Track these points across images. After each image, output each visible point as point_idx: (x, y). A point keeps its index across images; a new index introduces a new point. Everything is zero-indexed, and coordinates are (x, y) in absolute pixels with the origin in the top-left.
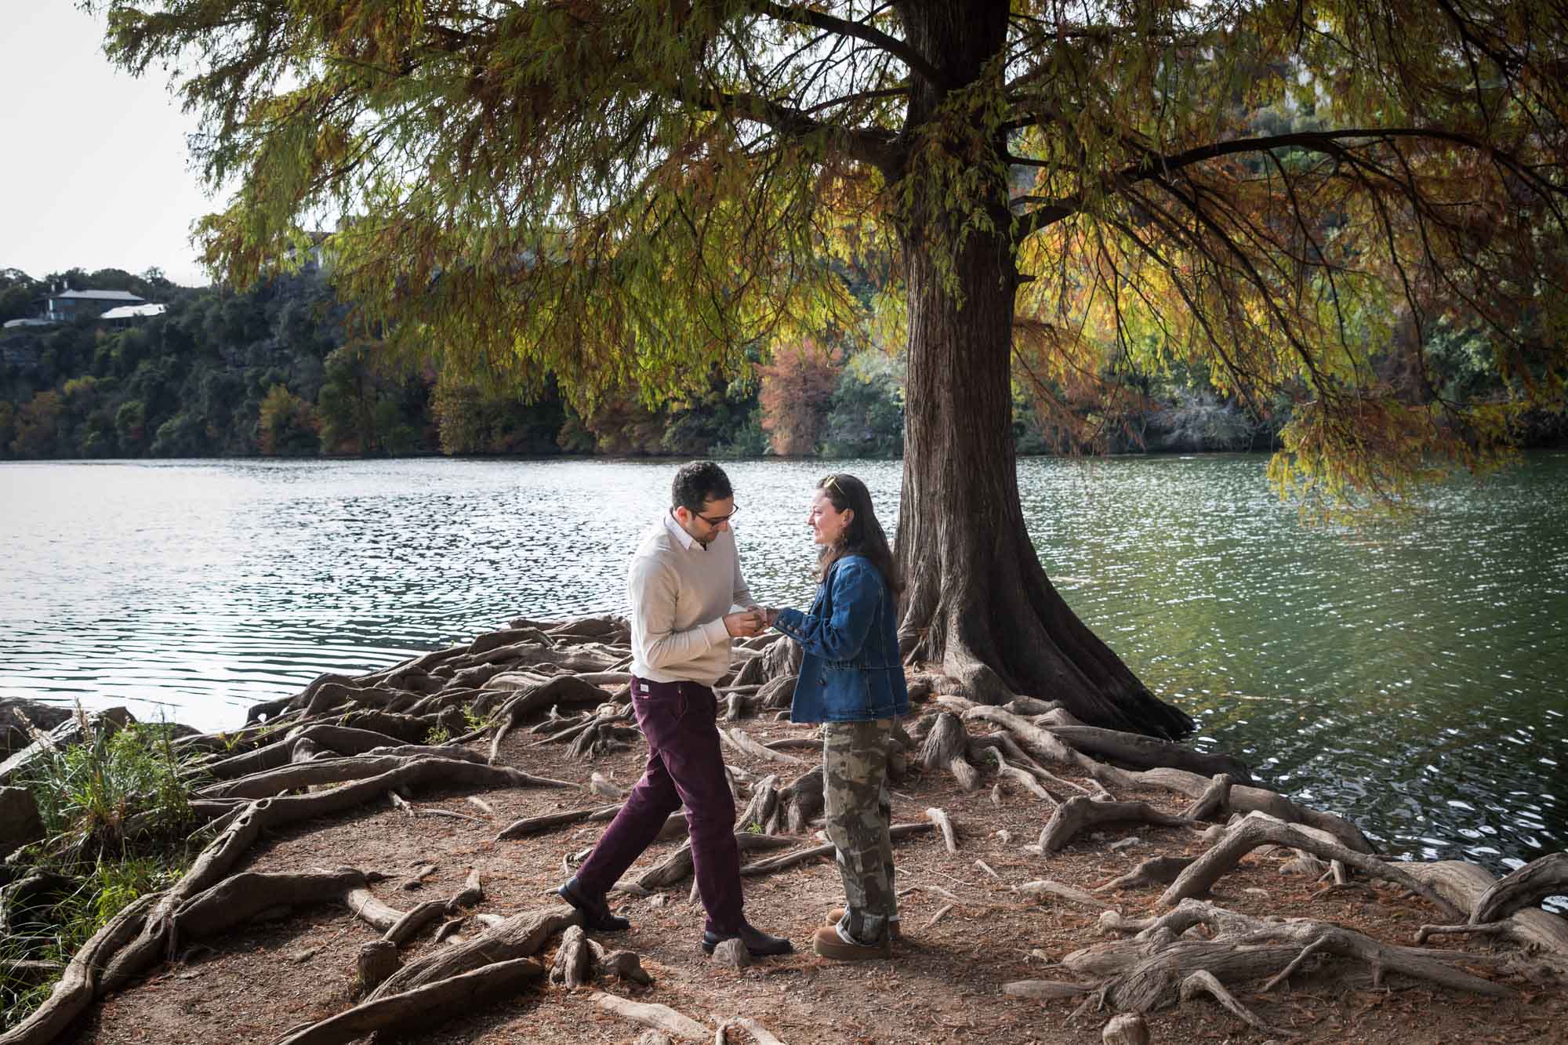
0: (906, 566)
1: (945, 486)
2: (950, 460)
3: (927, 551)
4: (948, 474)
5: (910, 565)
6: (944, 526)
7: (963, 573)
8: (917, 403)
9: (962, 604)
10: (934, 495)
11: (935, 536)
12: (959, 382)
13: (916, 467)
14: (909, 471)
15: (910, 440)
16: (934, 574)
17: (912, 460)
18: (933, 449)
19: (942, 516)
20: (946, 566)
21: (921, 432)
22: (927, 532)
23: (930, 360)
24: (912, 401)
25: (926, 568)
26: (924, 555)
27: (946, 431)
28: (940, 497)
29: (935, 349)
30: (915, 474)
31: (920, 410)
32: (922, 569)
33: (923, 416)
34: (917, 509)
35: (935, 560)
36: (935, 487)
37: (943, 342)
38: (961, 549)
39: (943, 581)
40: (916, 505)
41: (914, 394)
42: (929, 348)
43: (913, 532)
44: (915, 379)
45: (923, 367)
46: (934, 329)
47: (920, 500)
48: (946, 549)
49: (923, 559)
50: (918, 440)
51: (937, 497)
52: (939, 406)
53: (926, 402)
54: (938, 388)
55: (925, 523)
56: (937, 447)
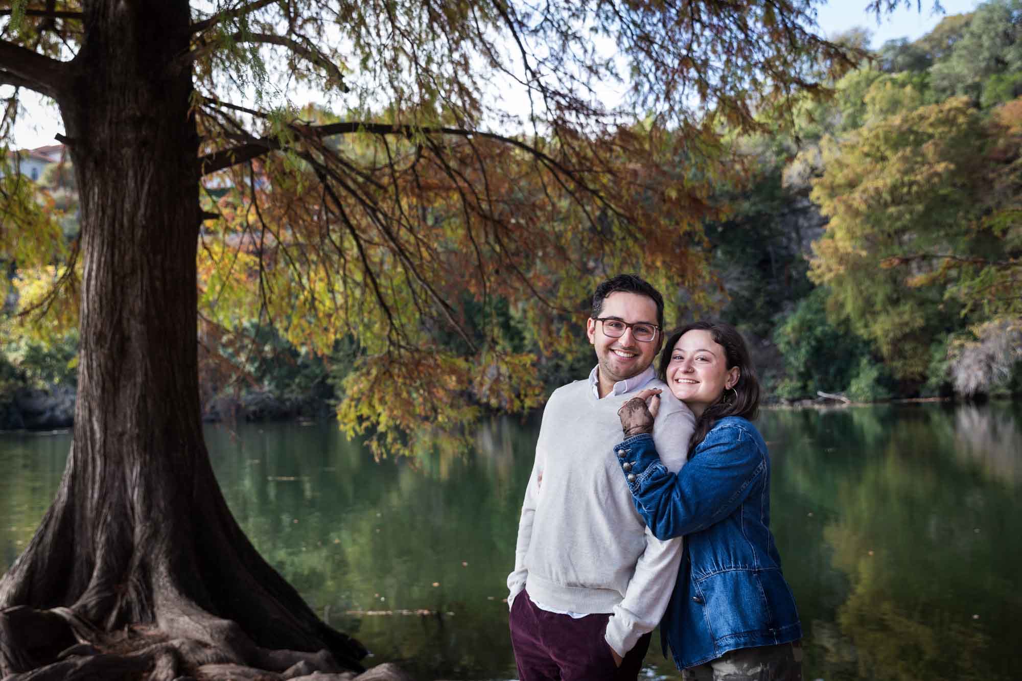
0: (83, 517)
1: (138, 424)
2: (143, 397)
3: (113, 497)
4: (141, 412)
5: (90, 514)
6: (137, 470)
7: (166, 518)
8: (100, 338)
9: (169, 553)
10: (122, 434)
11: (124, 480)
12: (153, 312)
13: (99, 405)
14: (87, 411)
15: (91, 377)
16: (125, 523)
17: (93, 398)
18: (121, 385)
19: (134, 458)
20: (143, 512)
21: (106, 367)
22: (113, 477)
23: (118, 289)
24: (94, 334)
25: (115, 518)
26: (111, 504)
27: (138, 365)
28: (131, 438)
29: (124, 277)
30: (96, 412)
31: (106, 343)
32: (109, 518)
33: (110, 349)
34: (99, 451)
35: (125, 507)
36: (124, 426)
37: (134, 272)
38: (161, 492)
39: (138, 530)
40: (97, 446)
41: (96, 326)
42: (116, 277)
43: (94, 478)
44: (98, 310)
45: (109, 297)
46: (122, 257)
47: (105, 441)
48: (141, 494)
49: (110, 508)
50: (102, 375)
51: (126, 437)
52: (129, 339)
53: (113, 334)
54: (128, 320)
55: (110, 466)
56: (125, 383)
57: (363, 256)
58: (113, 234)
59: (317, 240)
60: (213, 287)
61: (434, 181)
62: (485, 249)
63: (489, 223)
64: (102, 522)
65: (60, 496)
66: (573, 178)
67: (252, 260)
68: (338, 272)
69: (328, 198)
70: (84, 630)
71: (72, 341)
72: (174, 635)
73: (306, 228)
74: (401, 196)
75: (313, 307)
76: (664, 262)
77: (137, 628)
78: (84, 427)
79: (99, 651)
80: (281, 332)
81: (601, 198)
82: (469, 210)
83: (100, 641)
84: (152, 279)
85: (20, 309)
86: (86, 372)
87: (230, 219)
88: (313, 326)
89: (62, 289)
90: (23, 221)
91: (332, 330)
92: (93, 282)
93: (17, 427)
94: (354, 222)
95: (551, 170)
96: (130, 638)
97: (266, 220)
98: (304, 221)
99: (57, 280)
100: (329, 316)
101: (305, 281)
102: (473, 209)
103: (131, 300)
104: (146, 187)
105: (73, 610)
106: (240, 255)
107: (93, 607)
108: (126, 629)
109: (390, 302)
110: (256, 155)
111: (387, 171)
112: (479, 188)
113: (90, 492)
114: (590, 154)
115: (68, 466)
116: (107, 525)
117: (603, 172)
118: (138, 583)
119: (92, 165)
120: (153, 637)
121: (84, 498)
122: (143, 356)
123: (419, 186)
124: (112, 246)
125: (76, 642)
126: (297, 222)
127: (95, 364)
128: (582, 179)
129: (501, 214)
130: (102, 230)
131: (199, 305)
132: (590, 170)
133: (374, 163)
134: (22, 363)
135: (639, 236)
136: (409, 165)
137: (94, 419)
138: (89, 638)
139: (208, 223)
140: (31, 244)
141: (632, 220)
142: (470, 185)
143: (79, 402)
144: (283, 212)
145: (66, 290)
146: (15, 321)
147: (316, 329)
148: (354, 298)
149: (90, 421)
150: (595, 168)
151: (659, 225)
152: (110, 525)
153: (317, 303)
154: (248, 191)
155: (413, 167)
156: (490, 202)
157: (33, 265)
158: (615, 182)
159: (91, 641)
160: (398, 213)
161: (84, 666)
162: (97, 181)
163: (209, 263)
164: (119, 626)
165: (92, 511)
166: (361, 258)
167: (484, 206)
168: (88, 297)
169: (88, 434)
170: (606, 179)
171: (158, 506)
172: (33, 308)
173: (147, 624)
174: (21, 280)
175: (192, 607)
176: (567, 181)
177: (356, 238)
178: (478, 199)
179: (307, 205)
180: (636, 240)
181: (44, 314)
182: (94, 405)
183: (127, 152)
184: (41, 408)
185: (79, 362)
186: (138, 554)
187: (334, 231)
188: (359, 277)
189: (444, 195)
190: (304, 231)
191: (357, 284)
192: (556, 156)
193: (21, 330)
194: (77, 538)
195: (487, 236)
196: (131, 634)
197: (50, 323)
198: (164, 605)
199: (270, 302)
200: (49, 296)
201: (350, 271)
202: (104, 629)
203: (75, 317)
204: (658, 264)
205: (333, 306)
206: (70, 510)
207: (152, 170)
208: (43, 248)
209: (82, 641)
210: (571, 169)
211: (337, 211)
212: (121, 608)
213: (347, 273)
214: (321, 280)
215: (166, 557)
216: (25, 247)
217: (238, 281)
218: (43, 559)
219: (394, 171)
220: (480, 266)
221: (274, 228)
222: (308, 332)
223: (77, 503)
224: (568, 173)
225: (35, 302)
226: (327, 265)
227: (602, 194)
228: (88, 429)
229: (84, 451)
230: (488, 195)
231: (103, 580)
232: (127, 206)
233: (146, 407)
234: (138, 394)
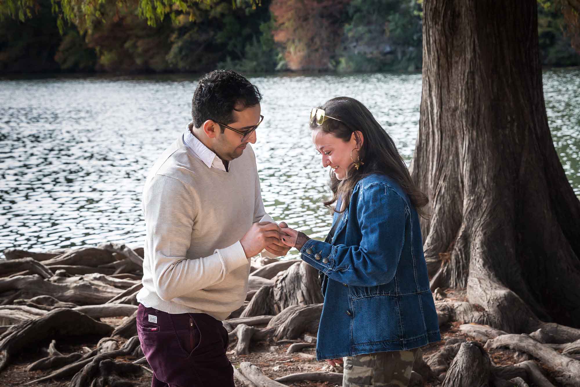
1: (467, 101)
2: (472, 74)
3: (448, 171)
4: (470, 88)
5: (430, 186)
6: (466, 143)
7: (487, 194)
9: (486, 226)
10: (455, 109)
11: (457, 154)
13: (435, 80)
14: (428, 85)
16: (457, 196)
18: (453, 61)
19: (464, 134)
20: (469, 186)
21: (440, 43)
22: (448, 151)
24: (431, 10)
25: (447, 189)
26: (445, 176)
27: (468, 41)
28: (461, 112)
30: (434, 87)
31: (439, 19)
32: (443, 190)
33: (443, 25)
34: (437, 127)
35: (457, 180)
36: (457, 102)
39: (466, 202)
40: (436, 121)
43: (433, 151)
47: (440, 118)
49: (444, 180)
51: (458, 113)
52: (459, 15)
55: (446, 140)
56: (457, 59)
64: (437, 193)
78: (426, 102)
113: (430, 164)
118: (459, 253)
121: (427, 170)
127: (431, 41)
137: (433, 94)
149: (430, 96)
165: (431, 182)
169: (429, 108)
171: (482, 182)
186: (463, 226)
228: (429, 104)
229: (427, 126)
233: (474, 83)
234: (467, 71)
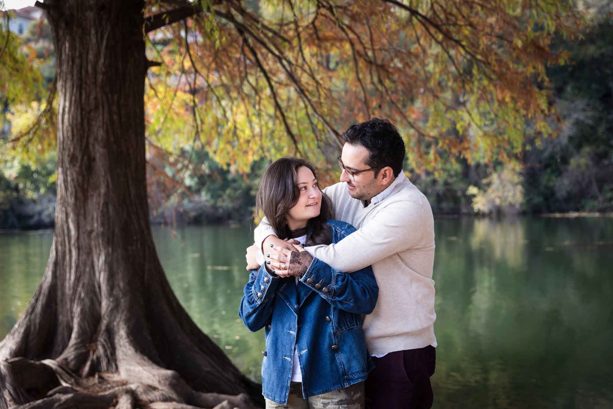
0: (63, 294)
1: (103, 225)
2: (106, 204)
3: (85, 279)
4: (105, 214)
5: (68, 291)
6: (102, 258)
7: (124, 295)
8: (73, 159)
10: (91, 232)
11: (93, 267)
12: (112, 139)
13: (73, 210)
14: (64, 214)
15: (66, 189)
16: (95, 299)
17: (68, 204)
18: (89, 194)
19: (100, 250)
20: (107, 290)
21: (78, 181)
22: (85, 265)
23: (85, 121)
24: (68, 156)
25: (86, 294)
26: (84, 284)
27: (102, 179)
28: (98, 234)
29: (89, 112)
30: (71, 215)
31: (77, 162)
32: (83, 295)
33: (81, 167)
34: (74, 245)
35: (94, 286)
36: (92, 225)
37: (97, 108)
38: (120, 275)
39: (105, 303)
40: (73, 241)
41: (69, 150)
42: (84, 113)
43: (70, 265)
44: (71, 138)
45: (78, 127)
46: (88, 97)
47: (78, 238)
48: (106, 277)
49: (83, 287)
50: (75, 187)
51: (94, 234)
52: (94, 159)
53: (83, 157)
54: (93, 145)
55: (82, 256)
56: (92, 193)
57: (274, 95)
58: (80, 79)
59: (238, 81)
60: (158, 119)
61: (329, 34)
62: (369, 87)
63: (374, 68)
64: (77, 297)
65: (46, 278)
66: (441, 31)
67: (188, 97)
68: (254, 107)
69: (246, 49)
70: (66, 376)
71: (51, 161)
72: (132, 381)
73: (230, 72)
74: (303, 47)
75: (235, 134)
76: (513, 98)
77: (105, 375)
78: (62, 226)
79: (77, 391)
80: (211, 154)
81: (463, 47)
82: (357, 57)
83: (78, 384)
84: (110, 113)
85: (13, 137)
86: (63, 185)
87: (170, 65)
88: (235, 149)
89: (44, 121)
90: (12, 68)
91: (250, 153)
92: (66, 116)
93: (13, 227)
94: (266, 68)
95: (424, 25)
96: (100, 382)
97: (199, 66)
98: (228, 66)
99: (40, 113)
100: (248, 142)
101: (229, 114)
102: (360, 56)
103: (95, 129)
104: (105, 42)
105: (58, 362)
106: (179, 94)
107: (72, 360)
108: (97, 376)
109: (295, 131)
110: (191, 15)
111: (292, 26)
112: (366, 39)
113: (68, 275)
114: (455, 11)
115: (51, 255)
116: (81, 300)
117: (466, 25)
118: (105, 343)
119: (63, 25)
120: (116, 382)
121: (64, 280)
122: (105, 172)
123: (318, 38)
124: (80, 88)
125: (60, 384)
126: (222, 68)
127: (69, 179)
128: (448, 31)
129: (383, 60)
130: (73, 76)
131: (147, 134)
132: (455, 24)
133: (282, 20)
134: (16, 178)
135: (493, 77)
136: (310, 20)
137: (70, 220)
138: (70, 382)
139: (154, 69)
140: (20, 86)
141: (488, 64)
142: (359, 37)
143: (58, 207)
144: (211, 59)
145: (47, 122)
146: (9, 145)
147: (238, 152)
148: (268, 128)
149: (67, 222)
150: (459, 23)
151: (508, 68)
152: (83, 300)
153: (238, 132)
154: (184, 43)
155: (313, 23)
156: (374, 50)
157: (21, 102)
158: (473, 34)
159: (71, 384)
160: (300, 61)
161: (67, 401)
162: (68, 38)
163: (155, 100)
164: (91, 373)
165: (70, 289)
166: (272, 96)
167: (370, 53)
168: (63, 128)
169: (66, 232)
170: (467, 31)
171: (119, 286)
172: (22, 136)
173: (112, 373)
174: (13, 114)
175: (144, 360)
176: (436, 33)
177: (268, 79)
178: (365, 48)
179: (230, 54)
180: (490, 79)
181: (30, 140)
182: (70, 210)
183: (90, 15)
184: (31, 213)
185: (58, 177)
186: (104, 322)
187: (251, 74)
188: (271, 110)
189: (338, 44)
190: (227, 74)
191: (270, 117)
192: (427, 13)
193: (13, 153)
194: (60, 309)
195: (372, 78)
196: (100, 380)
197: (35, 147)
198: (123, 359)
199: (202, 131)
200: (34, 126)
201: (264, 106)
202: (80, 376)
203: (53, 142)
204: (507, 99)
205: (251, 134)
206: (53, 289)
207: (109, 28)
208: (28, 90)
209: (64, 384)
210: (440, 23)
211: (253, 58)
212: (93, 361)
213: (262, 108)
214: (242, 113)
215: (125, 324)
216: (15, 88)
217: (178, 114)
218: (35, 325)
219: (297, 26)
220: (366, 103)
221: (204, 72)
222: (231, 154)
223: (59, 283)
224: (437, 27)
225: (24, 131)
226: (246, 101)
227: (464, 43)
228: (65, 228)
229: (63, 244)
230: (372, 45)
231: (79, 340)
232: (91, 57)
233: (108, 212)
234: (102, 201)
